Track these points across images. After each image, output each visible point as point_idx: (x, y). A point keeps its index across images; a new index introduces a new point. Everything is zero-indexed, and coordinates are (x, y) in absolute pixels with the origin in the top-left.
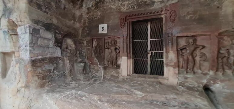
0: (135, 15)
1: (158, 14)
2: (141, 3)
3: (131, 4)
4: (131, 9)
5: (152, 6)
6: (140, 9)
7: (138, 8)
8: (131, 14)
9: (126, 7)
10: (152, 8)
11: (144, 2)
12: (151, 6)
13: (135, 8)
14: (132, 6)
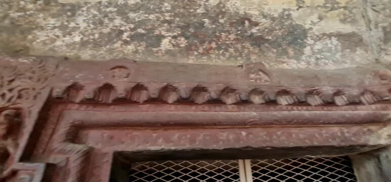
0: (157, 101)
1: (362, 111)
2: (214, 20)
3: (132, 15)
4: (131, 47)
5: (291, 52)
6: (205, 60)
7: (189, 49)
8: (121, 86)
9: (81, 21)
10: (292, 65)
11: (231, 17)
12: (285, 52)
13: (165, 44)
14: (141, 24)
